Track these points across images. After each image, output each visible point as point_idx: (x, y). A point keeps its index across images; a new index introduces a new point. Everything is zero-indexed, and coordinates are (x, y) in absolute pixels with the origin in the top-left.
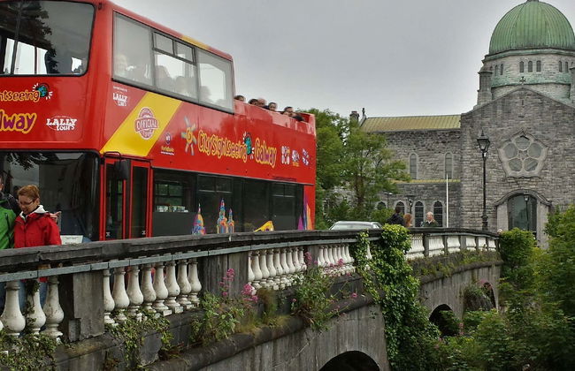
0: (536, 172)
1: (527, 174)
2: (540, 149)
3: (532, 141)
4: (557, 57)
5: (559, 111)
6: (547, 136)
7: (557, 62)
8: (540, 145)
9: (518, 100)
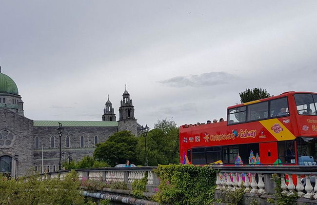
0: (11, 146)
1: (7, 147)
2: (13, 136)
3: (9, 132)
4: (12, 97)
5: (22, 120)
6: (16, 130)
7: (12, 99)
8: (13, 134)
9: (3, 114)
